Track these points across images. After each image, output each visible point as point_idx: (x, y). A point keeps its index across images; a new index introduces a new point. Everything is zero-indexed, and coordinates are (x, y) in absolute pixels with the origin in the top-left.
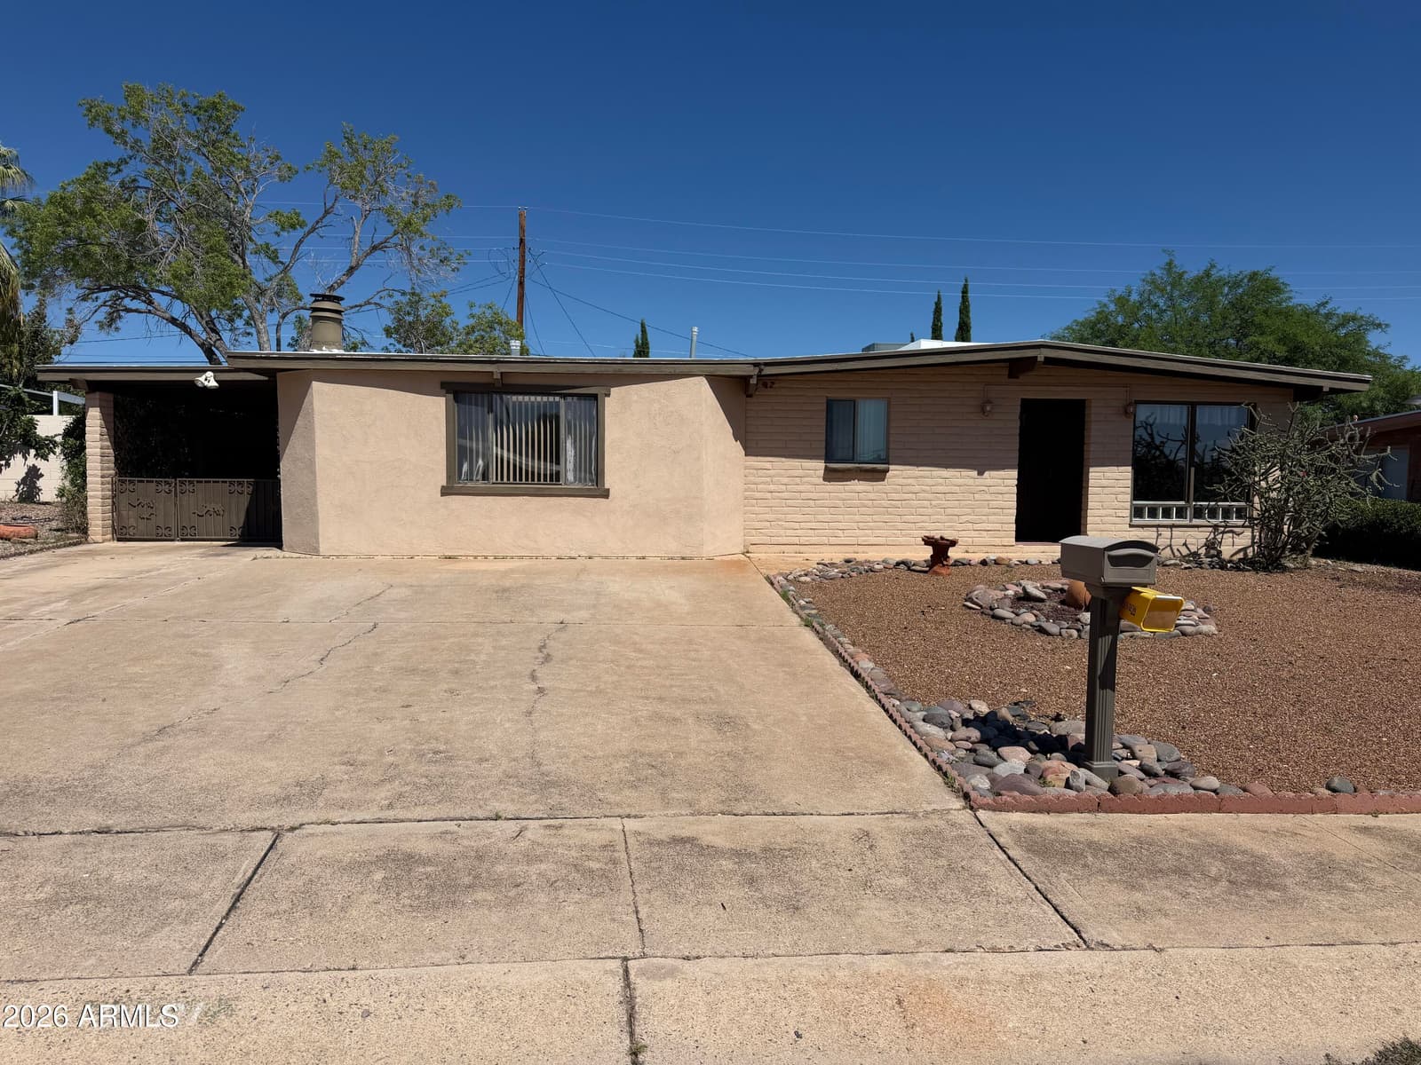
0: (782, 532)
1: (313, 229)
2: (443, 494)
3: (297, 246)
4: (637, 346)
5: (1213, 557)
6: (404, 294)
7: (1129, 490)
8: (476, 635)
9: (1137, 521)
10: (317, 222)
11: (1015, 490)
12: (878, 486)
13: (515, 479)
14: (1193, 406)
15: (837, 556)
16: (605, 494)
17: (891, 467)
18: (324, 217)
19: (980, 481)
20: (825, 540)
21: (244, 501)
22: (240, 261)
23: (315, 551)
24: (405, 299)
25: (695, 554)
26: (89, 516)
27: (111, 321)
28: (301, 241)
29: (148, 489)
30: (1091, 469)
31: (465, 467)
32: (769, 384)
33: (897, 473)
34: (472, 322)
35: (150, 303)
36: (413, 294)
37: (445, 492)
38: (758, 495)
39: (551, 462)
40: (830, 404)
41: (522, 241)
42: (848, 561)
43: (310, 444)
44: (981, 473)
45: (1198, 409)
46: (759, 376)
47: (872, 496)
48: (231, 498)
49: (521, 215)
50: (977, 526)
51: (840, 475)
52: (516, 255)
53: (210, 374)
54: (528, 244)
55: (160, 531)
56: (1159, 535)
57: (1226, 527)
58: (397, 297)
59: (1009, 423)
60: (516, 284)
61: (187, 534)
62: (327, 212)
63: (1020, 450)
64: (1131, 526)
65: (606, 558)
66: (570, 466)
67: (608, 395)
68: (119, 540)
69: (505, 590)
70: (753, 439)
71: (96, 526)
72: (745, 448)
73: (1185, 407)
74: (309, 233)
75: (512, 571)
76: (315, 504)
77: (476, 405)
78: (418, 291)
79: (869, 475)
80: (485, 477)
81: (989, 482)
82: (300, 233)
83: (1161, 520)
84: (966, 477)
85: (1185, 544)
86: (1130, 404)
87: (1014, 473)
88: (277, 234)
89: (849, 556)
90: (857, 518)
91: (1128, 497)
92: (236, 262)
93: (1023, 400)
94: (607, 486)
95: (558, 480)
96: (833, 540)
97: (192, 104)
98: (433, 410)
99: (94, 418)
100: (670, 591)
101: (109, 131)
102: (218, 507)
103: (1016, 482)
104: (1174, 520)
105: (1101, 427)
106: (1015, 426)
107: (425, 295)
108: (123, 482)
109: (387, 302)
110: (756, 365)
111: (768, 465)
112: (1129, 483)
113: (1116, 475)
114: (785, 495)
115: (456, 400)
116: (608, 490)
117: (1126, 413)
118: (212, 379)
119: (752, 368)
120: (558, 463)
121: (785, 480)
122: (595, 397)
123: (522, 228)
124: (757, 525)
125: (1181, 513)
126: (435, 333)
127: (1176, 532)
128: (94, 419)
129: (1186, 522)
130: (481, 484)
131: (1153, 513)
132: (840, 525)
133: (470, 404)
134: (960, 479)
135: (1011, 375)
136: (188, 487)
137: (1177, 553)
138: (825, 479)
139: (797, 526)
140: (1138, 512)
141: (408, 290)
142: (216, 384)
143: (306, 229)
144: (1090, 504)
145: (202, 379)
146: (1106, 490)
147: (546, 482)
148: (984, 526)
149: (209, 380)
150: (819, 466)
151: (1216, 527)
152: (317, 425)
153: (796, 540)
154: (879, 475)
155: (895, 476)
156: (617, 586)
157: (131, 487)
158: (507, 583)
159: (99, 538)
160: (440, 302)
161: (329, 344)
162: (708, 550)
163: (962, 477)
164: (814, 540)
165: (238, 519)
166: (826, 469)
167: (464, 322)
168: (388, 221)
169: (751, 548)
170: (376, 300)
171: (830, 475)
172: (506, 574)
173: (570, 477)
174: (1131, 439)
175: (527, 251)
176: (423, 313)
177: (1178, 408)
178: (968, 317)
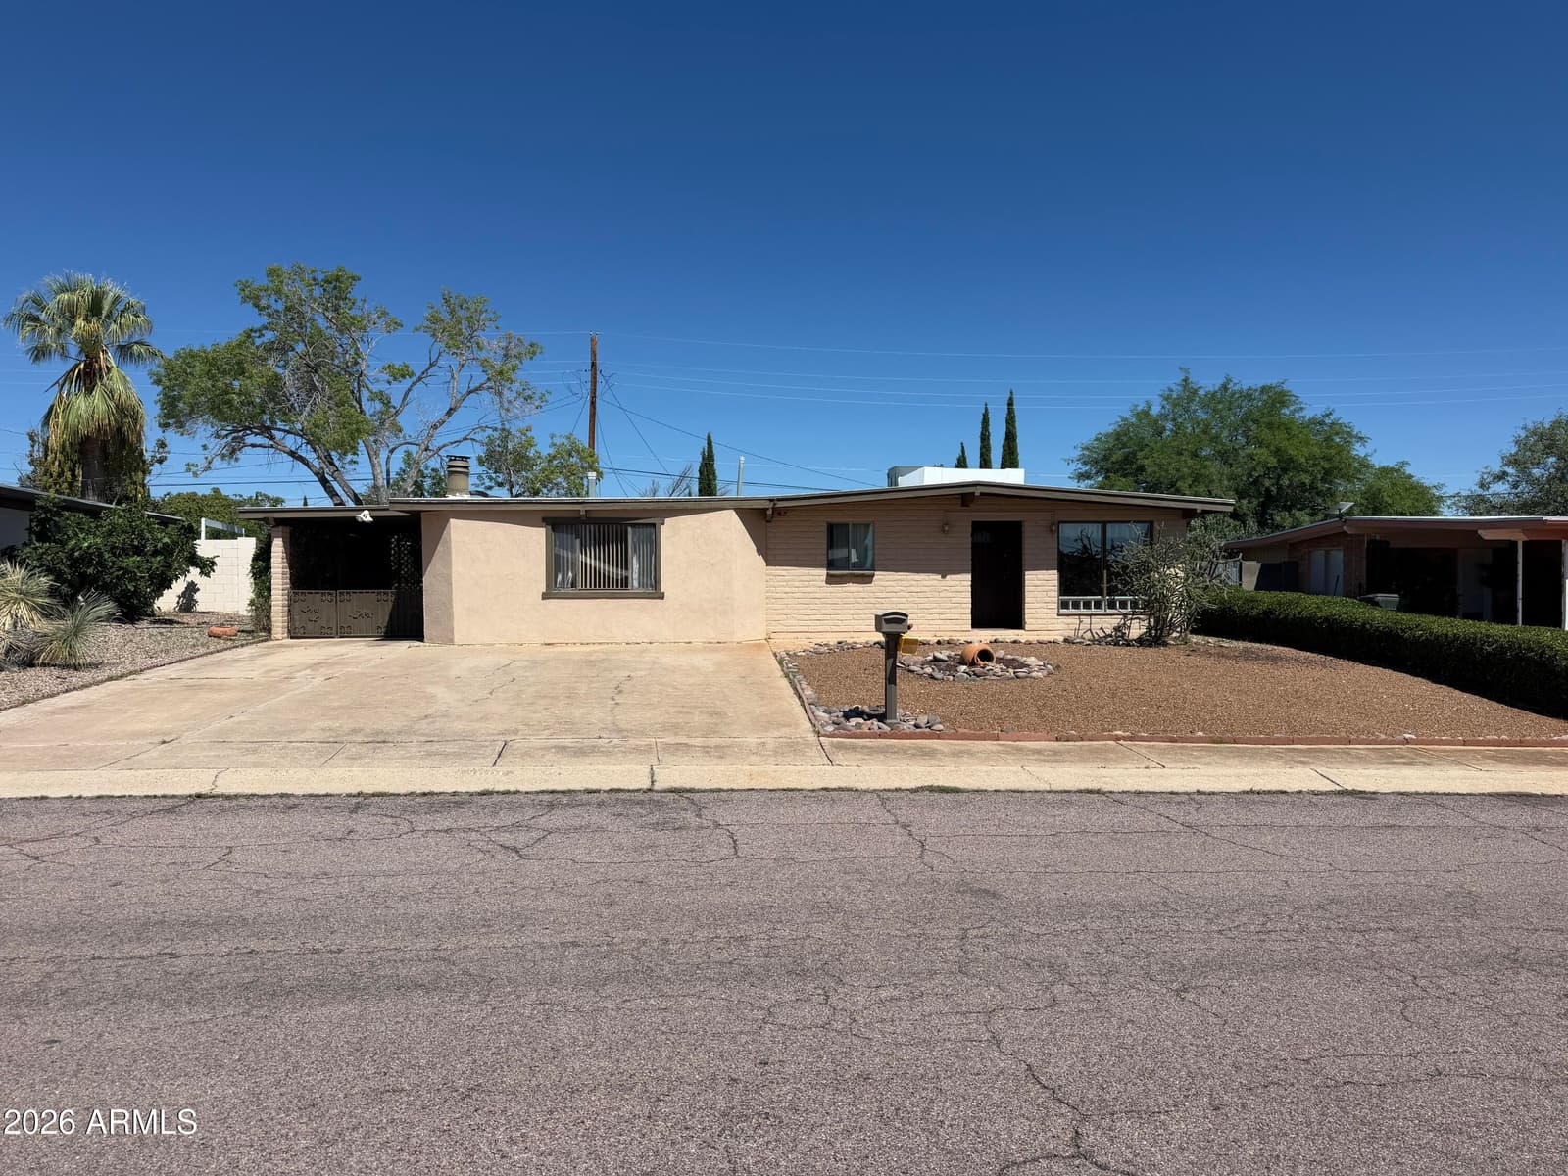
0: (795, 622)
1: (420, 379)
2: (543, 598)
3: (406, 395)
4: (703, 458)
5: (1119, 639)
6: (495, 430)
7: (1057, 588)
8: (577, 682)
9: (1064, 611)
10: (423, 373)
11: (970, 589)
12: (867, 587)
13: (595, 586)
14: (1104, 524)
15: (833, 640)
16: (662, 596)
17: (876, 573)
18: (429, 368)
19: (943, 583)
20: (829, 629)
21: (389, 607)
22: (358, 406)
23: (451, 641)
24: (496, 435)
25: (729, 640)
26: (273, 620)
27: (232, 453)
28: (409, 390)
29: (316, 599)
30: (1027, 573)
31: (560, 578)
32: (783, 513)
33: (879, 576)
34: (552, 451)
35: (272, 438)
36: (503, 430)
37: (545, 596)
38: (778, 595)
39: (622, 568)
40: (831, 528)
41: (593, 364)
42: (839, 643)
43: (448, 564)
44: (943, 577)
45: (1109, 526)
46: (773, 508)
47: (862, 595)
48: (379, 604)
49: (592, 340)
50: (942, 617)
51: (838, 580)
52: (588, 377)
53: (366, 512)
54: (599, 368)
55: (323, 631)
56: (1081, 622)
57: (1133, 615)
58: (489, 432)
59: (964, 540)
60: (588, 404)
61: (344, 632)
62: (432, 365)
63: (972, 559)
64: (1059, 615)
65: (663, 643)
66: (635, 576)
67: (663, 524)
68: (292, 638)
69: (591, 661)
70: (773, 552)
71: (278, 627)
72: (766, 561)
73: (1100, 526)
74: (417, 381)
75: (595, 652)
76: (451, 607)
77: (567, 533)
78: (507, 427)
79: (860, 579)
80: (574, 585)
81: (948, 583)
82: (408, 382)
83: (1083, 611)
84: (933, 579)
85: (1101, 629)
86: (1053, 524)
87: (969, 577)
88: (389, 383)
89: (840, 640)
90: (852, 611)
91: (1056, 594)
92: (354, 407)
93: (974, 523)
94: (662, 590)
95: (627, 586)
96: (835, 629)
97: (320, 277)
98: (536, 538)
99: (277, 545)
100: (704, 662)
101: (256, 305)
102: (368, 612)
103: (970, 583)
104: (1093, 611)
105: (1032, 542)
106: (967, 542)
107: (513, 430)
108: (297, 593)
109: (481, 436)
110: (771, 500)
111: (784, 573)
112: (1056, 583)
113: (1046, 577)
114: (798, 595)
115: (553, 530)
116: (664, 593)
117: (1051, 531)
118: (368, 516)
119: (768, 502)
120: (627, 569)
121: (797, 584)
122: (654, 525)
123: (594, 354)
124: (777, 618)
125: (1098, 605)
126: (521, 461)
127: (1094, 620)
128: (278, 548)
129: (1103, 612)
130: (571, 590)
131: (1076, 605)
132: (839, 617)
133: (563, 532)
134: (929, 581)
135: (963, 504)
136: (346, 597)
137: (1096, 636)
138: (827, 583)
139: (806, 618)
140: (1064, 605)
141: (499, 426)
142: (371, 520)
143: (414, 379)
144: (1027, 600)
145: (361, 516)
146: (1039, 589)
147: (618, 587)
148: (948, 617)
149: (366, 517)
150: (823, 573)
151: (1125, 615)
152: (453, 551)
153: (806, 629)
154: (868, 579)
155: (880, 580)
156: (668, 659)
157: (302, 597)
158: (593, 658)
159: (279, 636)
160: (525, 435)
161: (460, 491)
162: (739, 636)
163: (929, 580)
164: (820, 629)
165: (383, 619)
166: (828, 574)
167: (545, 450)
168: (483, 372)
169: (773, 636)
170: (472, 436)
171: (831, 580)
172: (590, 653)
173: (636, 584)
174: (1057, 550)
175: (598, 373)
176: (510, 446)
177: (1095, 525)
178: (1015, 428)
